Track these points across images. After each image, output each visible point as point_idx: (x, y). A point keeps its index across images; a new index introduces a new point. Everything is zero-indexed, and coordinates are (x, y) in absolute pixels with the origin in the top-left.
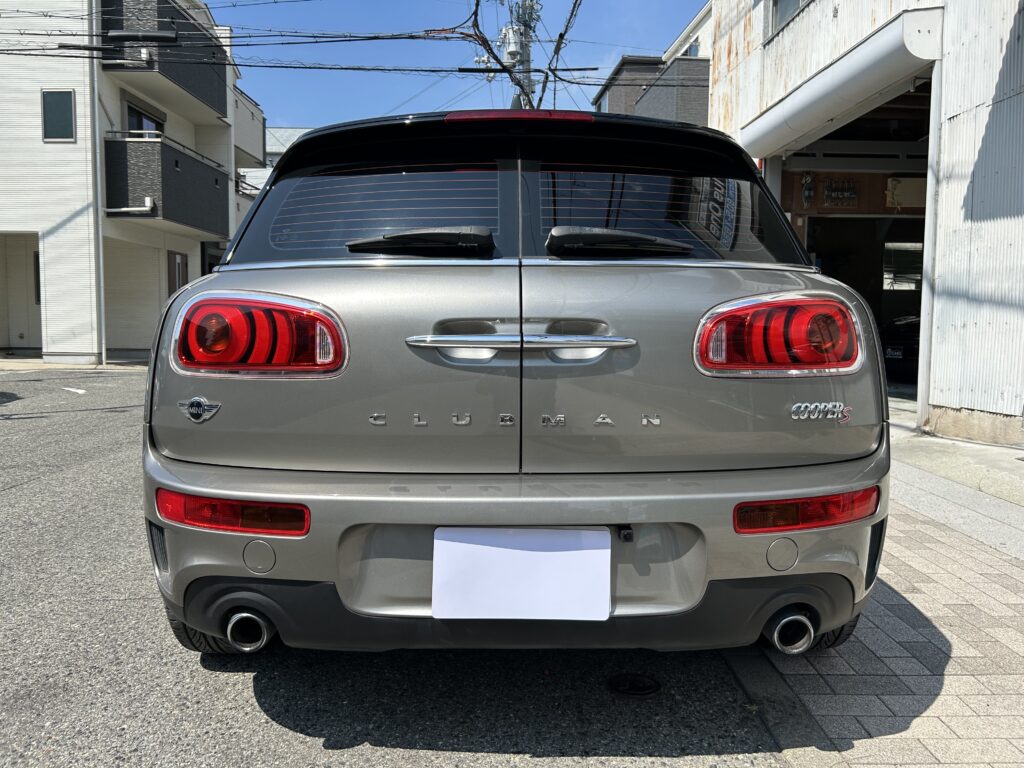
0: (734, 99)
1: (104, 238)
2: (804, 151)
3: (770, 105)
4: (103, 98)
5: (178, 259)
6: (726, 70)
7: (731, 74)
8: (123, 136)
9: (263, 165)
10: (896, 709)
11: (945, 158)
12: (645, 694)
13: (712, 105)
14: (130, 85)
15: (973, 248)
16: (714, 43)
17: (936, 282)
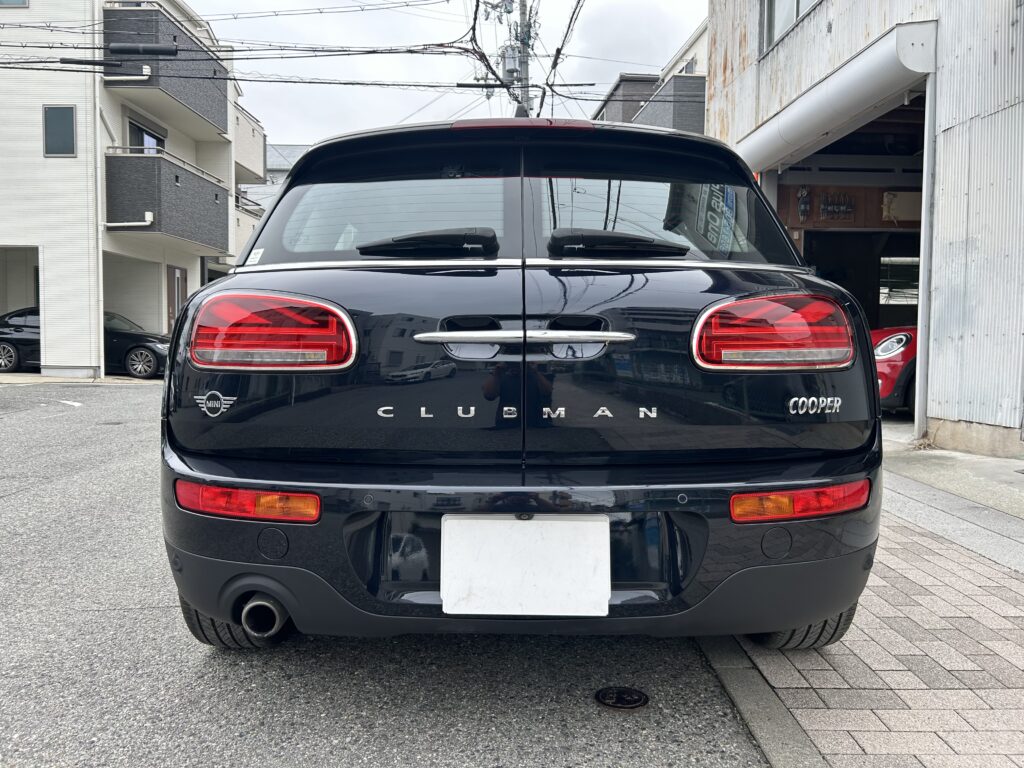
0: (730, 113)
2: (799, 166)
3: (765, 119)
4: (105, 114)
5: (178, 274)
6: (721, 85)
7: (726, 89)
8: (124, 152)
9: (263, 181)
10: (891, 724)
11: (940, 170)
12: (632, 708)
13: (708, 121)
14: (131, 101)
15: (969, 259)
16: (710, 59)
17: (933, 294)
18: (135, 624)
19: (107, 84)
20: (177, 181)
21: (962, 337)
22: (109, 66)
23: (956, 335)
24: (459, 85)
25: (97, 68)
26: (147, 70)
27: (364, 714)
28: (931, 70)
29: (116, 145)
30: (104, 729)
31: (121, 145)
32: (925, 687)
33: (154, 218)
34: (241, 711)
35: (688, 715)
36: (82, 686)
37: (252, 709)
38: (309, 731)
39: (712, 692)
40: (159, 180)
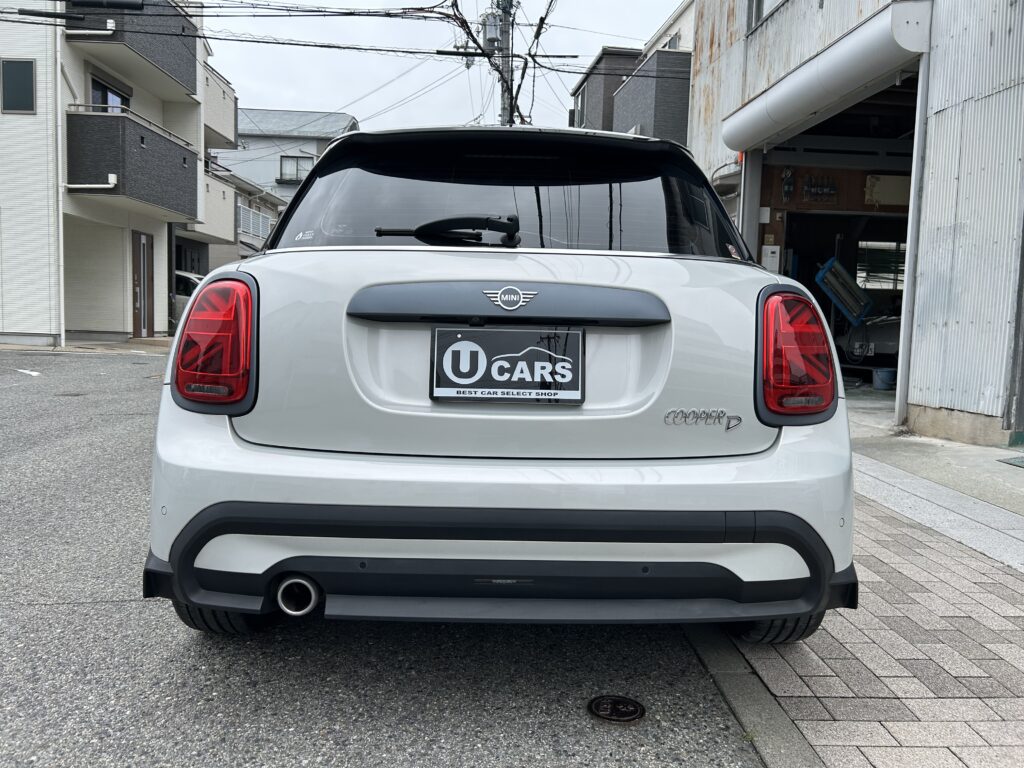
0: (715, 90)
1: (65, 215)
2: (785, 146)
3: (752, 96)
4: (66, 70)
5: (144, 240)
6: (707, 61)
7: (712, 65)
8: (87, 111)
9: (234, 146)
10: (901, 738)
11: (930, 153)
12: (627, 721)
13: (693, 97)
14: (93, 56)
15: (957, 245)
16: (696, 33)
17: (919, 280)
18: (86, 620)
19: (69, 38)
20: (143, 143)
21: (946, 324)
22: (71, 20)
23: (940, 323)
24: (439, 53)
25: (59, 21)
26: (111, 24)
27: (337, 727)
28: (925, 49)
29: (78, 102)
30: (44, 747)
31: (83, 103)
32: (933, 696)
33: (118, 180)
34: (200, 725)
35: (688, 728)
36: (23, 694)
37: (213, 722)
38: (276, 749)
39: (711, 701)
40: (123, 141)
